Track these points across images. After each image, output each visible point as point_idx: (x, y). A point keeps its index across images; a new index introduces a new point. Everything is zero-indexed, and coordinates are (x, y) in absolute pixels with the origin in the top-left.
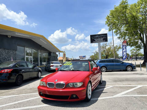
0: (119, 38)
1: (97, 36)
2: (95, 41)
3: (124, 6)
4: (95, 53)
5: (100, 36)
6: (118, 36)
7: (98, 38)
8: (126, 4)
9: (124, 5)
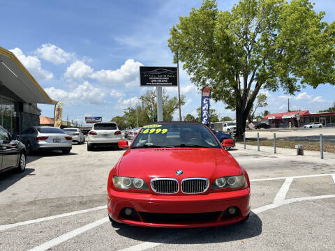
0: (193, 80)
1: (155, 71)
2: (149, 81)
3: (211, 14)
4: (128, 111)
5: (161, 71)
6: (192, 75)
7: (157, 76)
8: (214, 9)
9: (210, 11)
